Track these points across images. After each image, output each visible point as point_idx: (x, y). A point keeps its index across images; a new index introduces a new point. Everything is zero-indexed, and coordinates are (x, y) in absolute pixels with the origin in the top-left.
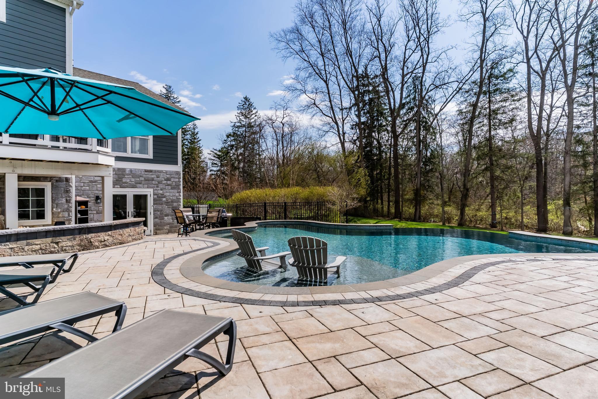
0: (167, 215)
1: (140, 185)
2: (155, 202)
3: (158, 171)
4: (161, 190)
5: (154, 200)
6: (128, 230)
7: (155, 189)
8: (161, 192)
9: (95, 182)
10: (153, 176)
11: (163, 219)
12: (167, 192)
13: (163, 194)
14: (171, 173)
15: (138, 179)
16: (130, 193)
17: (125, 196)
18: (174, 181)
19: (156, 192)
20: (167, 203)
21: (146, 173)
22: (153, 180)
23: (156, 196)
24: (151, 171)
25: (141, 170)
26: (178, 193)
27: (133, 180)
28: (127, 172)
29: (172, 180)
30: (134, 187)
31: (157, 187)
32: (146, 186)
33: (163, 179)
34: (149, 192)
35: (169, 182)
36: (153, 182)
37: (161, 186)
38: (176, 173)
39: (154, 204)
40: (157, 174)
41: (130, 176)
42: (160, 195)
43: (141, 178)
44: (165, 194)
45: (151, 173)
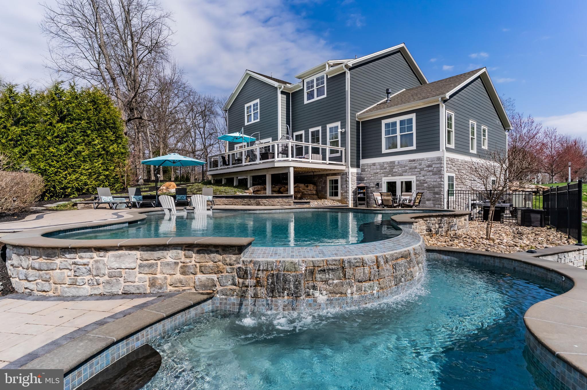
0: (428, 200)
1: (406, 173)
2: (418, 188)
3: (420, 160)
4: (424, 176)
5: (416, 185)
6: (278, 199)
7: (417, 175)
8: (423, 178)
9: (377, 173)
10: (415, 165)
11: (425, 203)
12: (428, 178)
13: (425, 180)
14: (432, 160)
15: (404, 169)
16: (398, 180)
17: (395, 183)
18: (435, 167)
19: (418, 178)
20: (429, 188)
21: (410, 163)
22: (416, 168)
23: (418, 182)
24: (414, 160)
25: (406, 161)
26: (440, 178)
27: (400, 169)
28: (396, 164)
29: (434, 166)
30: (401, 175)
31: (420, 174)
32: (410, 173)
33: (425, 166)
34: (413, 179)
35: (430, 169)
36: (416, 170)
37: (423, 173)
38: (437, 159)
39: (417, 189)
40: (418, 162)
41: (398, 167)
42: (422, 181)
43: (406, 167)
44: (426, 180)
45: (414, 162)
